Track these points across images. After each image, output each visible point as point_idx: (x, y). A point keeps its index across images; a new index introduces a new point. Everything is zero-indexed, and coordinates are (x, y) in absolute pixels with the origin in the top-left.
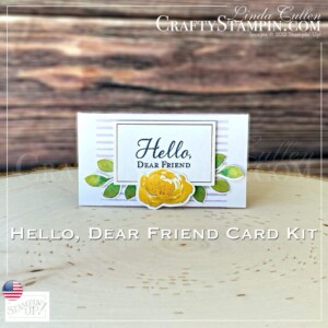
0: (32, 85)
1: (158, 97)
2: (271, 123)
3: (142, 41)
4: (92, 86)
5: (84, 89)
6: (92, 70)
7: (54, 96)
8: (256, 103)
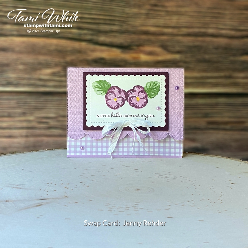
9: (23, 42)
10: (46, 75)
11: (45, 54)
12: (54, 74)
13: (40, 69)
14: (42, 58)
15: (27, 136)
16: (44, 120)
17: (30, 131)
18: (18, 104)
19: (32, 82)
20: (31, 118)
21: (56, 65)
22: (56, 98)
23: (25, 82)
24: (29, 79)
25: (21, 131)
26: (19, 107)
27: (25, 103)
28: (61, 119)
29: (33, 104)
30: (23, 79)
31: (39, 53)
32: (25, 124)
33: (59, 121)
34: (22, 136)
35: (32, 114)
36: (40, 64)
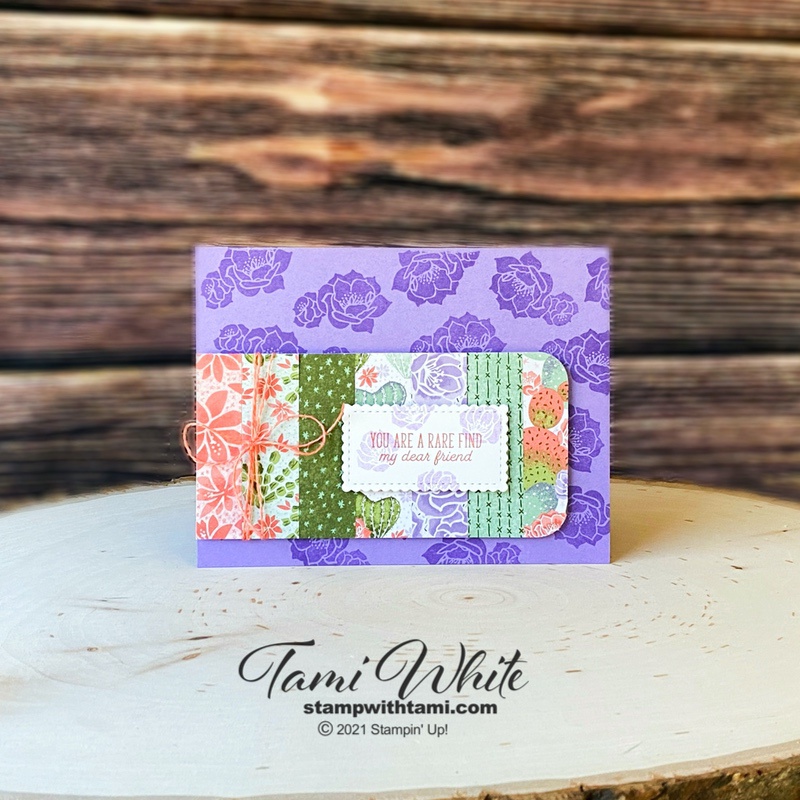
0: (219, 177)
1: (493, 209)
2: (740, 271)
3: (463, 81)
4: (349, 181)
5: (331, 189)
6: (350, 146)
7: (266, 203)
8: (711, 226)
24: (667, 77)
31: (634, 155)
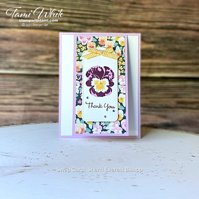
9: (23, 33)
10: (41, 60)
11: (41, 43)
12: (48, 60)
13: (37, 56)
14: (38, 47)
15: (25, 111)
16: (39, 98)
17: (27, 107)
18: (18, 84)
19: (30, 66)
20: (29, 96)
21: (50, 52)
22: (49, 80)
23: (24, 66)
25: (20, 106)
26: (19, 87)
27: (24, 83)
28: (53, 97)
29: (31, 84)
30: (23, 63)
32: (23, 101)
33: (52, 99)
34: (21, 111)
35: (29, 93)
36: (37, 51)
